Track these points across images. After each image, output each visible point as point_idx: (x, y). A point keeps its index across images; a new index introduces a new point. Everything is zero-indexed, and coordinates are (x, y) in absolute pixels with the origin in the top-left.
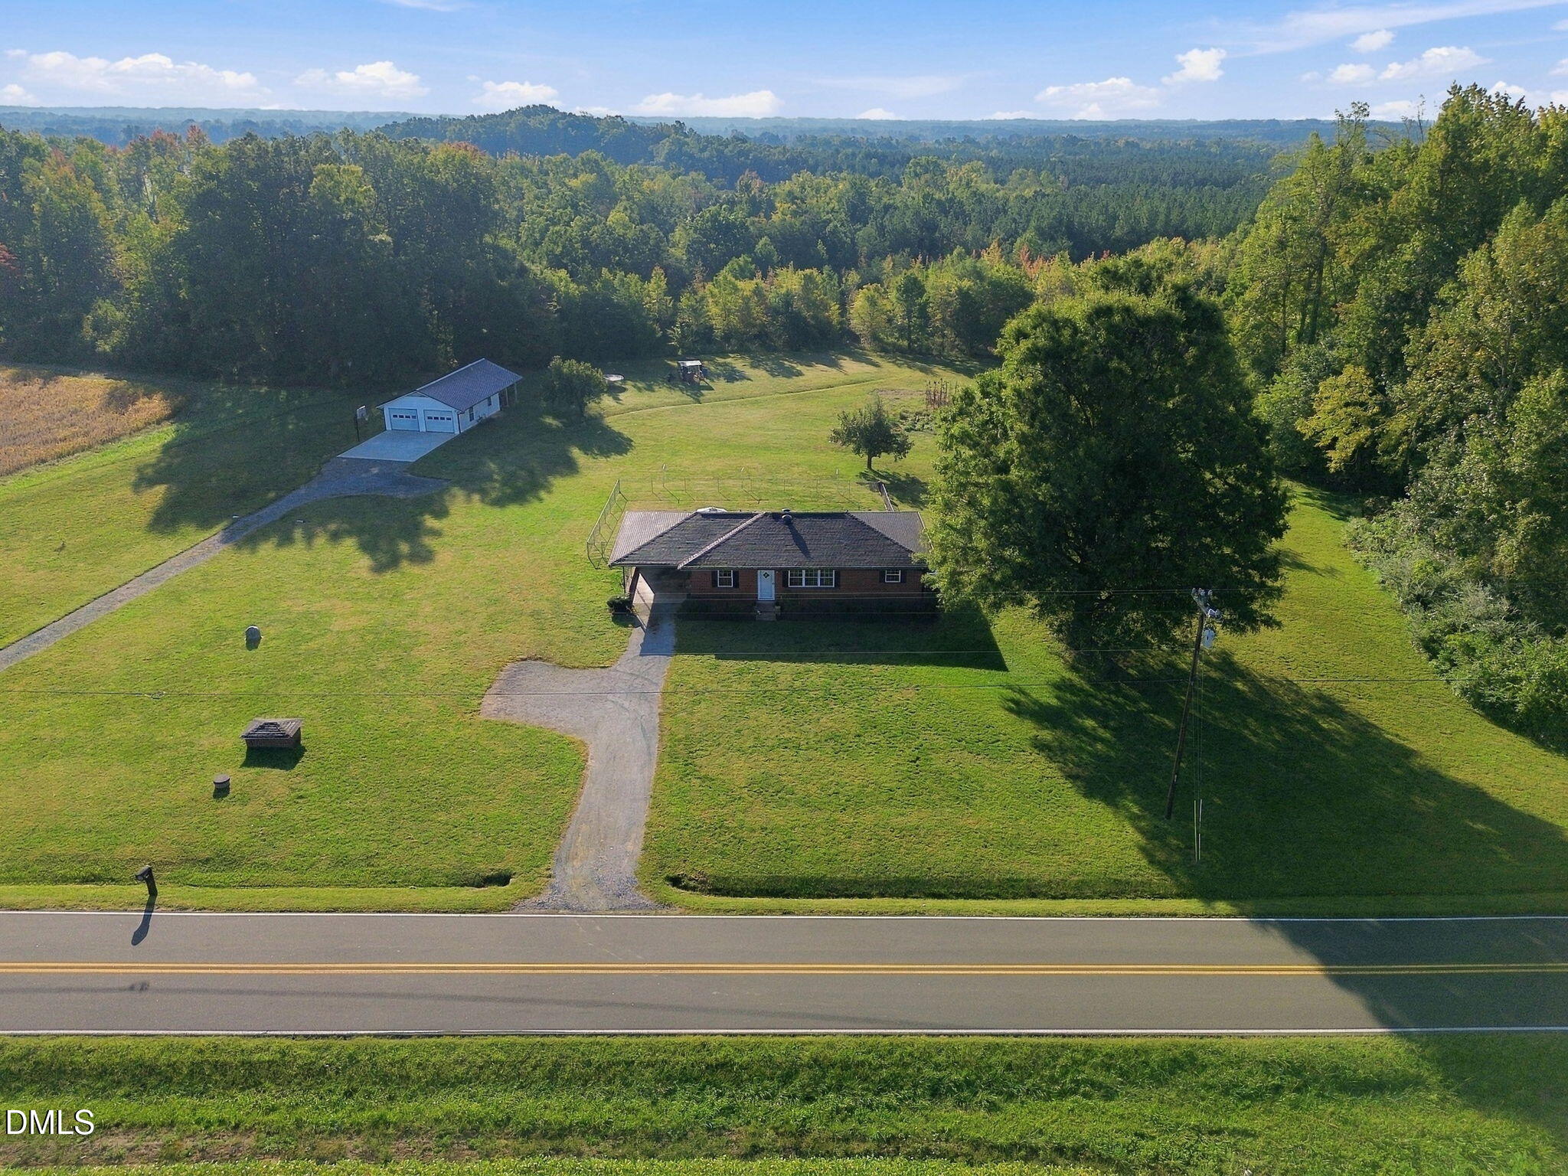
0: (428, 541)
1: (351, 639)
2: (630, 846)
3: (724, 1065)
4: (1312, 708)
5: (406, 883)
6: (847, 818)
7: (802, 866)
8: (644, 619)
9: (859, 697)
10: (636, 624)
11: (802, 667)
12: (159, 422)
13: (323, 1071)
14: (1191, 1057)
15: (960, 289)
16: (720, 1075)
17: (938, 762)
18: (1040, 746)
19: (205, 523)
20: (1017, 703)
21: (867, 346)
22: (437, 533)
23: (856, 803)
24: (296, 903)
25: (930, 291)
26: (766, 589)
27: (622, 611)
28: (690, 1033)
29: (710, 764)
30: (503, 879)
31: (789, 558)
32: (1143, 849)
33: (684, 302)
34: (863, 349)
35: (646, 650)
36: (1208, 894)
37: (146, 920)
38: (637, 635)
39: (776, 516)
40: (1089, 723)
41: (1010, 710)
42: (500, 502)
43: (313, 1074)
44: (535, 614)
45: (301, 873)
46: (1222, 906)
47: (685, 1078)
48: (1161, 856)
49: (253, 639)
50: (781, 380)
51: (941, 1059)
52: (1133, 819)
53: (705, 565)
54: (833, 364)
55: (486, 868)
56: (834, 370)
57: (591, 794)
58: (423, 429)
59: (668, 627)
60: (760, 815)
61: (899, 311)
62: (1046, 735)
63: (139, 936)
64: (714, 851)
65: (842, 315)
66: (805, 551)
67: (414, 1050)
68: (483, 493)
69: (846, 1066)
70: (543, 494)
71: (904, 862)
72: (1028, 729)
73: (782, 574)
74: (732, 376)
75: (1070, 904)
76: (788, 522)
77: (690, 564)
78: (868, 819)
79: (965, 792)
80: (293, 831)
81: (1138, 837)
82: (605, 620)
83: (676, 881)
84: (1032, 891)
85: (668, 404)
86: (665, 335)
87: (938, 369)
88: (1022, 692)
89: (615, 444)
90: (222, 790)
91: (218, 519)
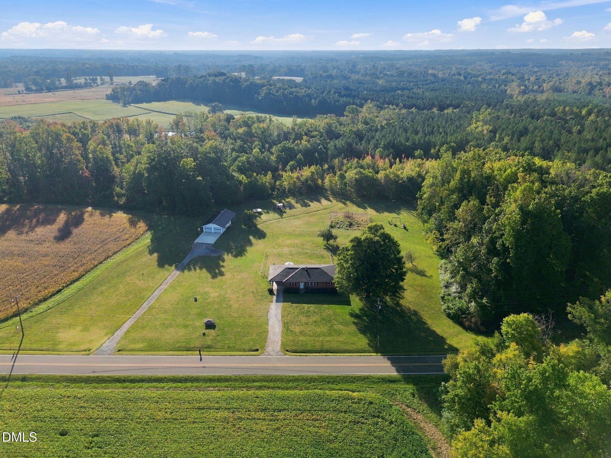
0: (223, 269)
1: (216, 299)
2: (278, 344)
3: (297, 379)
4: (411, 314)
5: (241, 351)
6: (317, 339)
7: (309, 348)
8: (275, 293)
9: (321, 313)
10: (274, 295)
11: (309, 305)
12: (146, 231)
13: (237, 380)
14: (367, 377)
15: (355, 178)
16: (296, 380)
17: (335, 327)
18: (354, 323)
19: (171, 265)
20: (351, 313)
21: (329, 192)
22: (223, 267)
23: (319, 336)
24: (224, 354)
25: (347, 177)
26: (302, 286)
27: (271, 292)
28: (292, 374)
29: (292, 328)
30: (257, 350)
31: (307, 279)
32: (369, 344)
33: (278, 183)
34: (328, 194)
35: (277, 301)
36: (377, 352)
37: (201, 357)
38: (275, 298)
39: (304, 269)
40: (365, 318)
41: (350, 316)
42: (236, 256)
43: (236, 380)
44: (253, 292)
45: (222, 349)
46: (379, 354)
47: (291, 381)
48: (371, 344)
49: (196, 300)
50: (304, 208)
51: (330, 378)
52: (368, 338)
53: (289, 281)
54: (319, 201)
55: (255, 348)
56: (319, 204)
57: (270, 335)
58: (213, 232)
59: (281, 295)
60: (302, 338)
61: (339, 183)
62: (356, 321)
63: (201, 360)
64: (293, 345)
65: (322, 183)
66: (310, 278)
67: (250, 377)
68: (232, 253)
69: (315, 379)
70: (245, 253)
71: (326, 347)
72: (353, 319)
73: (305, 283)
74: (291, 207)
75: (355, 354)
76: (306, 270)
77: (286, 281)
78: (321, 339)
79: (339, 333)
80: (219, 342)
81: (368, 341)
82: (267, 293)
83: (287, 351)
84: (349, 352)
85: (274, 219)
86: (272, 193)
87: (348, 203)
88: (353, 311)
89: (261, 235)
90: (204, 334)
91: (173, 264)
